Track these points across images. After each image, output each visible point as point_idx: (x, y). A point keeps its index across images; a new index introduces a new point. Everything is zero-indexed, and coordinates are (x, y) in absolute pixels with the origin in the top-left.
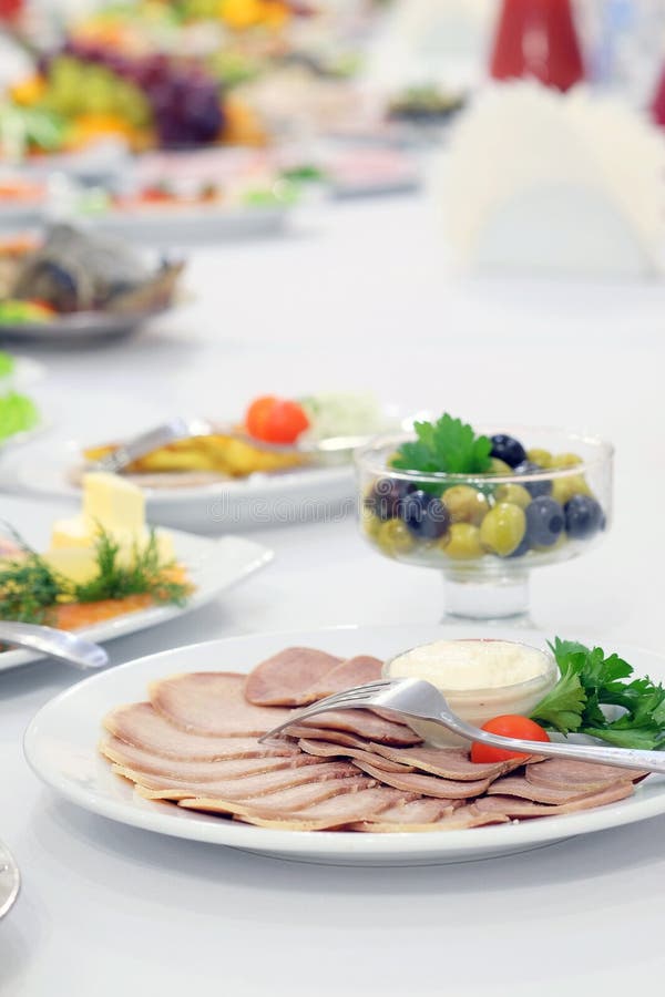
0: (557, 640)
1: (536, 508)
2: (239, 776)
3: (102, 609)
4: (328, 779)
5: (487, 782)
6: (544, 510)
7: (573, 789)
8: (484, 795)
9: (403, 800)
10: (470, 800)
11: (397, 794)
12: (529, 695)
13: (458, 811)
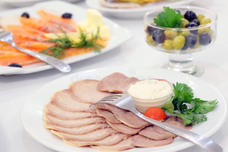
0: (177, 83)
1: (189, 37)
2: (77, 119)
3: (80, 51)
4: (98, 123)
5: (140, 130)
6: (191, 38)
7: (164, 134)
8: (138, 134)
9: (114, 134)
10: (133, 135)
11: (113, 131)
12: (162, 101)
13: (128, 139)
